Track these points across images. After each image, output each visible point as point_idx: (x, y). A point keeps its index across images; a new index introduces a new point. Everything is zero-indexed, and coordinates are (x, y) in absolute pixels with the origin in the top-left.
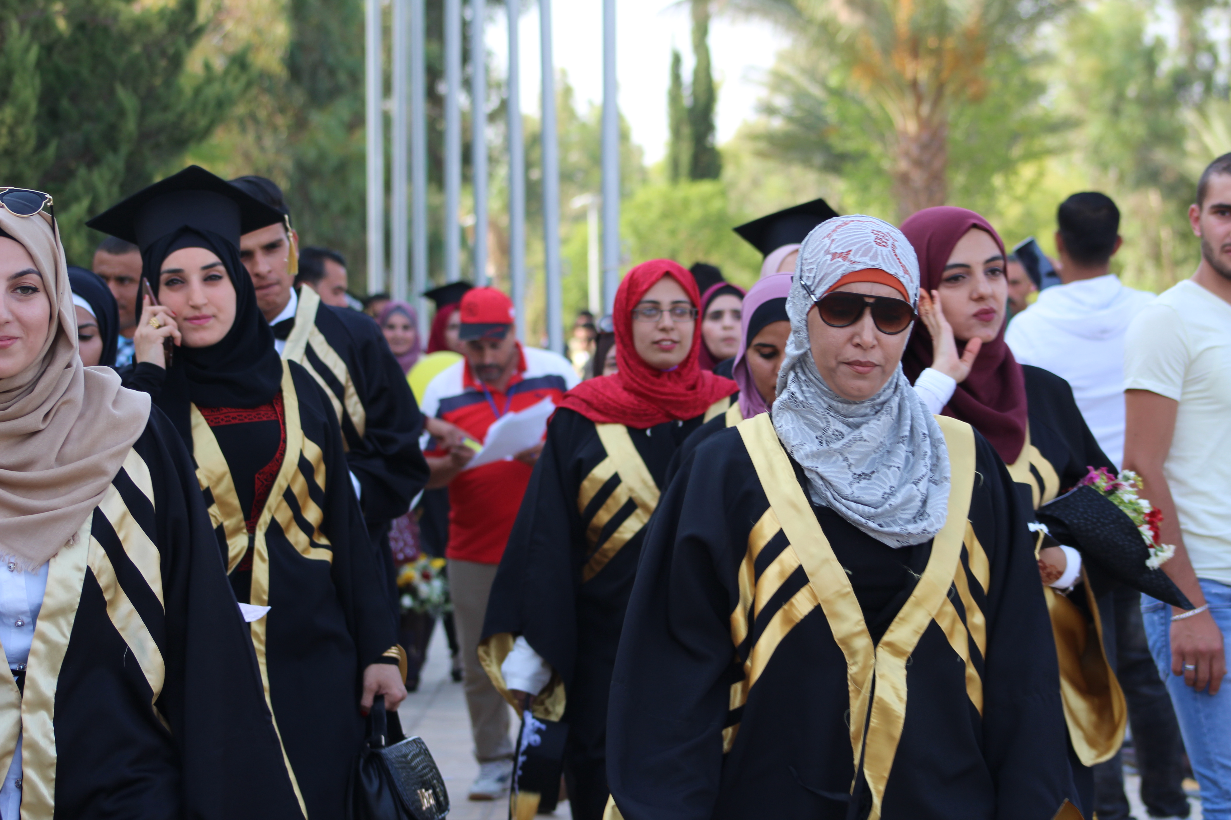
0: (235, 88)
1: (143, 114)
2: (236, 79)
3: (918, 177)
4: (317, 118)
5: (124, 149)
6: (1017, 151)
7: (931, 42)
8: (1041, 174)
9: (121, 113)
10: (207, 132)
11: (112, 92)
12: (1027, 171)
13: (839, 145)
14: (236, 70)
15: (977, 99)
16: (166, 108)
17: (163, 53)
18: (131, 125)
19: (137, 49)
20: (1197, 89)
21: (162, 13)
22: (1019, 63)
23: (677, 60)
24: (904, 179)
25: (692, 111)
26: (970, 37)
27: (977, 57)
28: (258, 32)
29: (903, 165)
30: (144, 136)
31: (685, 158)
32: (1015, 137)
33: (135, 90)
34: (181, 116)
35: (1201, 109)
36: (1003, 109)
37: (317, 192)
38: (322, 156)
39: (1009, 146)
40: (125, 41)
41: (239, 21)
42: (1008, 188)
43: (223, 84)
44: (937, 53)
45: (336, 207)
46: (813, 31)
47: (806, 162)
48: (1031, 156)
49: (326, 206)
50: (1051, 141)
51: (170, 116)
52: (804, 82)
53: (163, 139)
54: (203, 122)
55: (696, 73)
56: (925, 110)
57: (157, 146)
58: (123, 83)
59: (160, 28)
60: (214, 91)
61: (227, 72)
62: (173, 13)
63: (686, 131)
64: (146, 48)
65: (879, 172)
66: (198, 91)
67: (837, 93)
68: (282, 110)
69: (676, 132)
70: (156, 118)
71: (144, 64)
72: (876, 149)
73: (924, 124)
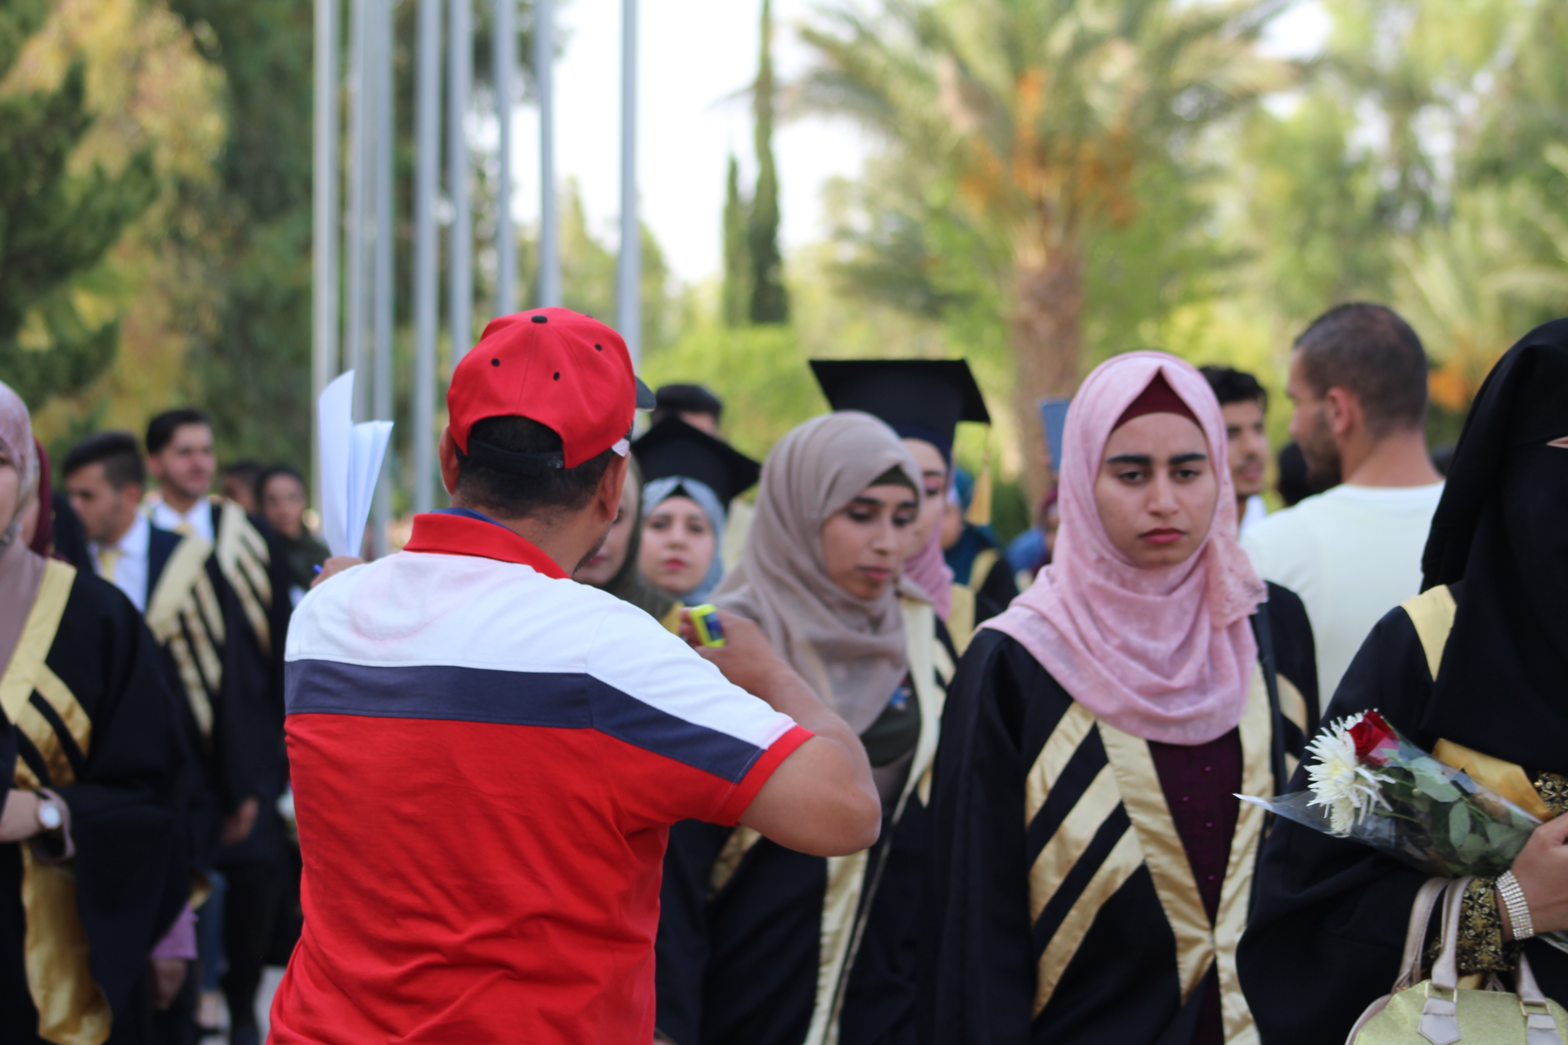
0: (133, 197)
1: (11, 230)
2: (137, 187)
3: (1045, 327)
4: (264, 237)
6: (1172, 291)
7: (1062, 145)
8: (1204, 323)
10: (94, 258)
12: (1186, 318)
13: (941, 281)
14: (136, 176)
15: (1122, 225)
16: (41, 223)
20: (1408, 215)
21: (38, 97)
22: (1180, 177)
23: (734, 171)
24: (1026, 327)
26: (1116, 144)
27: (1126, 167)
29: (1025, 309)
30: (12, 259)
31: (744, 298)
32: (1169, 274)
34: (62, 234)
35: (1414, 240)
36: (1154, 239)
37: (262, 334)
39: (1163, 285)
42: (1161, 338)
43: (120, 192)
44: (1070, 161)
46: (913, 133)
47: (900, 304)
48: (1190, 298)
50: (1215, 280)
51: (47, 234)
52: (895, 200)
53: (37, 263)
54: (91, 243)
56: (1055, 236)
57: (30, 274)
59: (35, 118)
60: (105, 201)
61: (124, 178)
62: (55, 96)
63: (745, 262)
65: (993, 317)
66: (84, 201)
67: (940, 214)
68: (215, 229)
69: (732, 263)
70: (28, 237)
72: (989, 287)
73: (1053, 255)
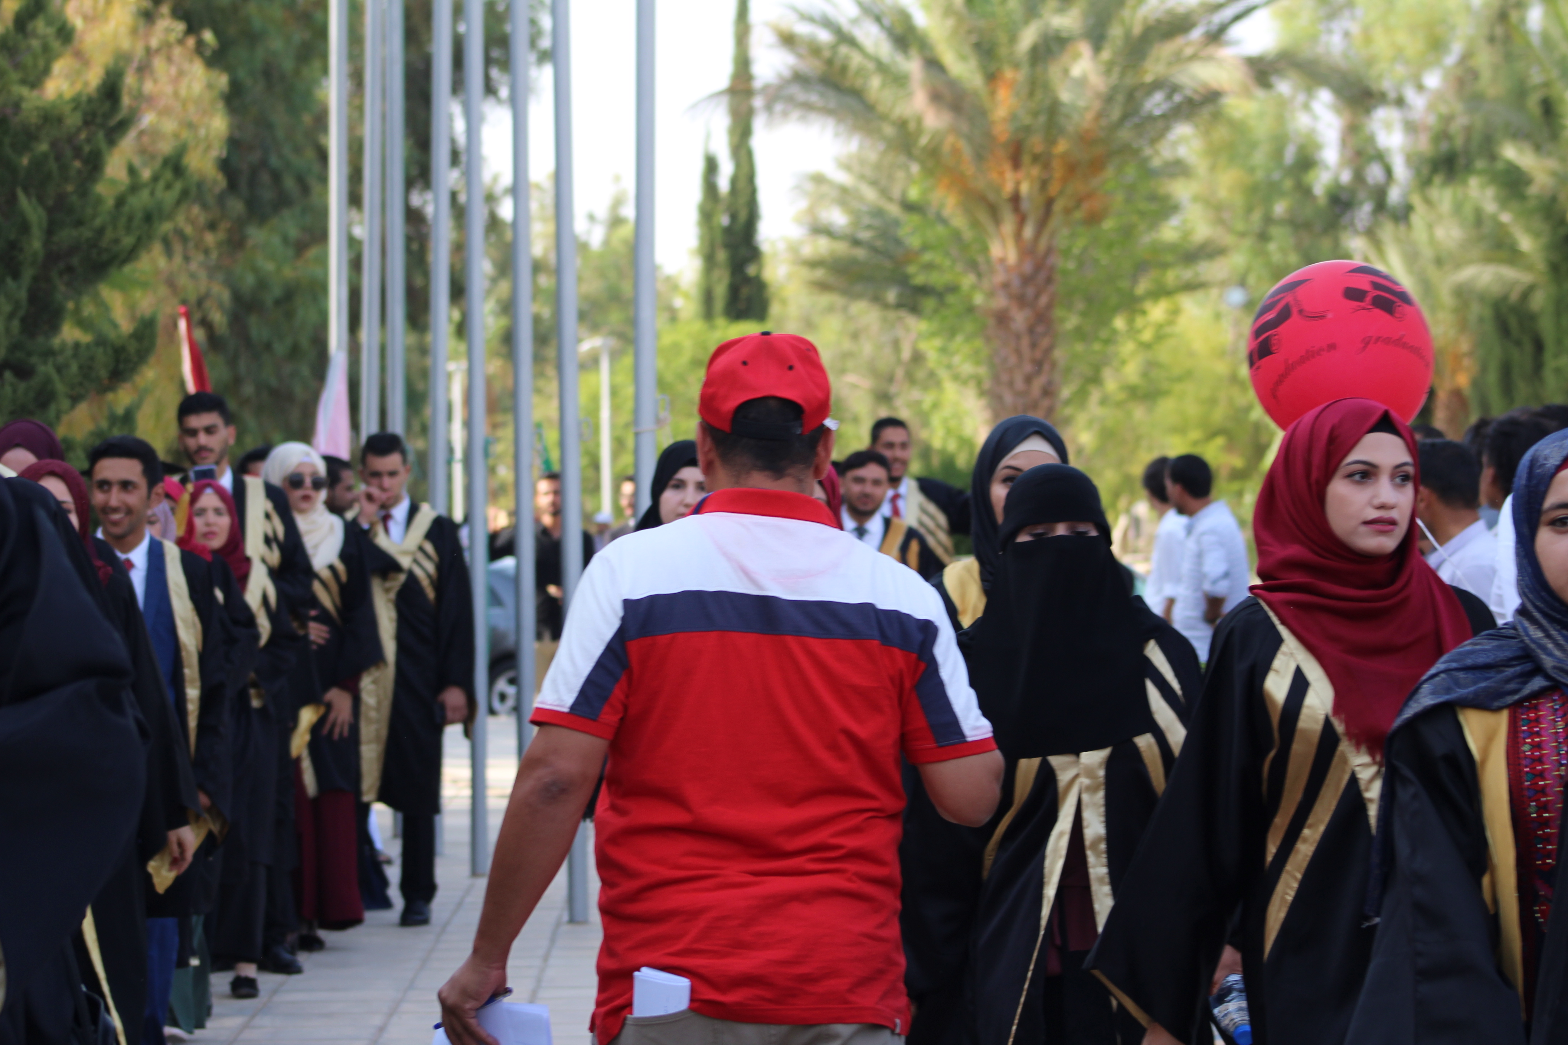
0: (168, 198)
1: (50, 231)
2: (168, 187)
3: (1020, 319)
4: (256, 235)
5: (28, 274)
6: (1142, 287)
7: (1036, 143)
8: (1174, 315)
9: (25, 228)
10: (131, 255)
11: (12, 200)
12: (1157, 312)
13: (920, 276)
14: (168, 175)
15: (1094, 219)
16: (79, 223)
17: (77, 152)
18: (36, 244)
19: (43, 147)
20: (1364, 211)
21: (76, 102)
22: (1148, 173)
23: (711, 166)
24: (1002, 318)
25: (728, 231)
26: (1085, 139)
27: (1097, 165)
28: (191, 126)
29: (1001, 302)
30: (52, 257)
31: (721, 291)
32: (1141, 267)
33: (41, 200)
34: (101, 231)
35: (1371, 234)
36: (1127, 233)
37: (257, 329)
38: (262, 284)
39: (1135, 279)
40: (29, 136)
41: (165, 112)
42: (1133, 331)
43: (152, 193)
44: (1042, 160)
45: (280, 348)
46: (889, 130)
48: (1160, 292)
49: (268, 347)
51: (86, 233)
52: (870, 194)
53: (75, 261)
54: (128, 241)
55: (734, 181)
56: (1028, 232)
57: (70, 269)
58: (26, 190)
59: (73, 120)
60: (140, 201)
61: (155, 178)
62: (90, 100)
63: (722, 256)
64: (54, 144)
65: (971, 309)
66: (120, 202)
67: (918, 209)
68: (212, 226)
69: (709, 259)
70: (67, 235)
71: (53, 165)
72: (968, 281)
73: (1026, 251)
